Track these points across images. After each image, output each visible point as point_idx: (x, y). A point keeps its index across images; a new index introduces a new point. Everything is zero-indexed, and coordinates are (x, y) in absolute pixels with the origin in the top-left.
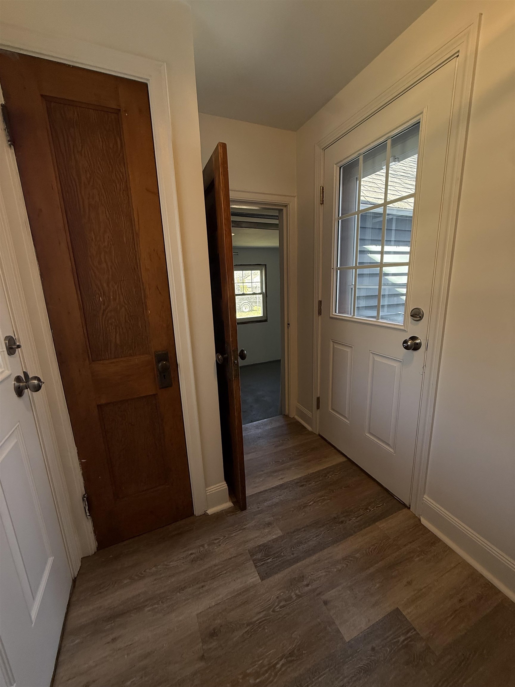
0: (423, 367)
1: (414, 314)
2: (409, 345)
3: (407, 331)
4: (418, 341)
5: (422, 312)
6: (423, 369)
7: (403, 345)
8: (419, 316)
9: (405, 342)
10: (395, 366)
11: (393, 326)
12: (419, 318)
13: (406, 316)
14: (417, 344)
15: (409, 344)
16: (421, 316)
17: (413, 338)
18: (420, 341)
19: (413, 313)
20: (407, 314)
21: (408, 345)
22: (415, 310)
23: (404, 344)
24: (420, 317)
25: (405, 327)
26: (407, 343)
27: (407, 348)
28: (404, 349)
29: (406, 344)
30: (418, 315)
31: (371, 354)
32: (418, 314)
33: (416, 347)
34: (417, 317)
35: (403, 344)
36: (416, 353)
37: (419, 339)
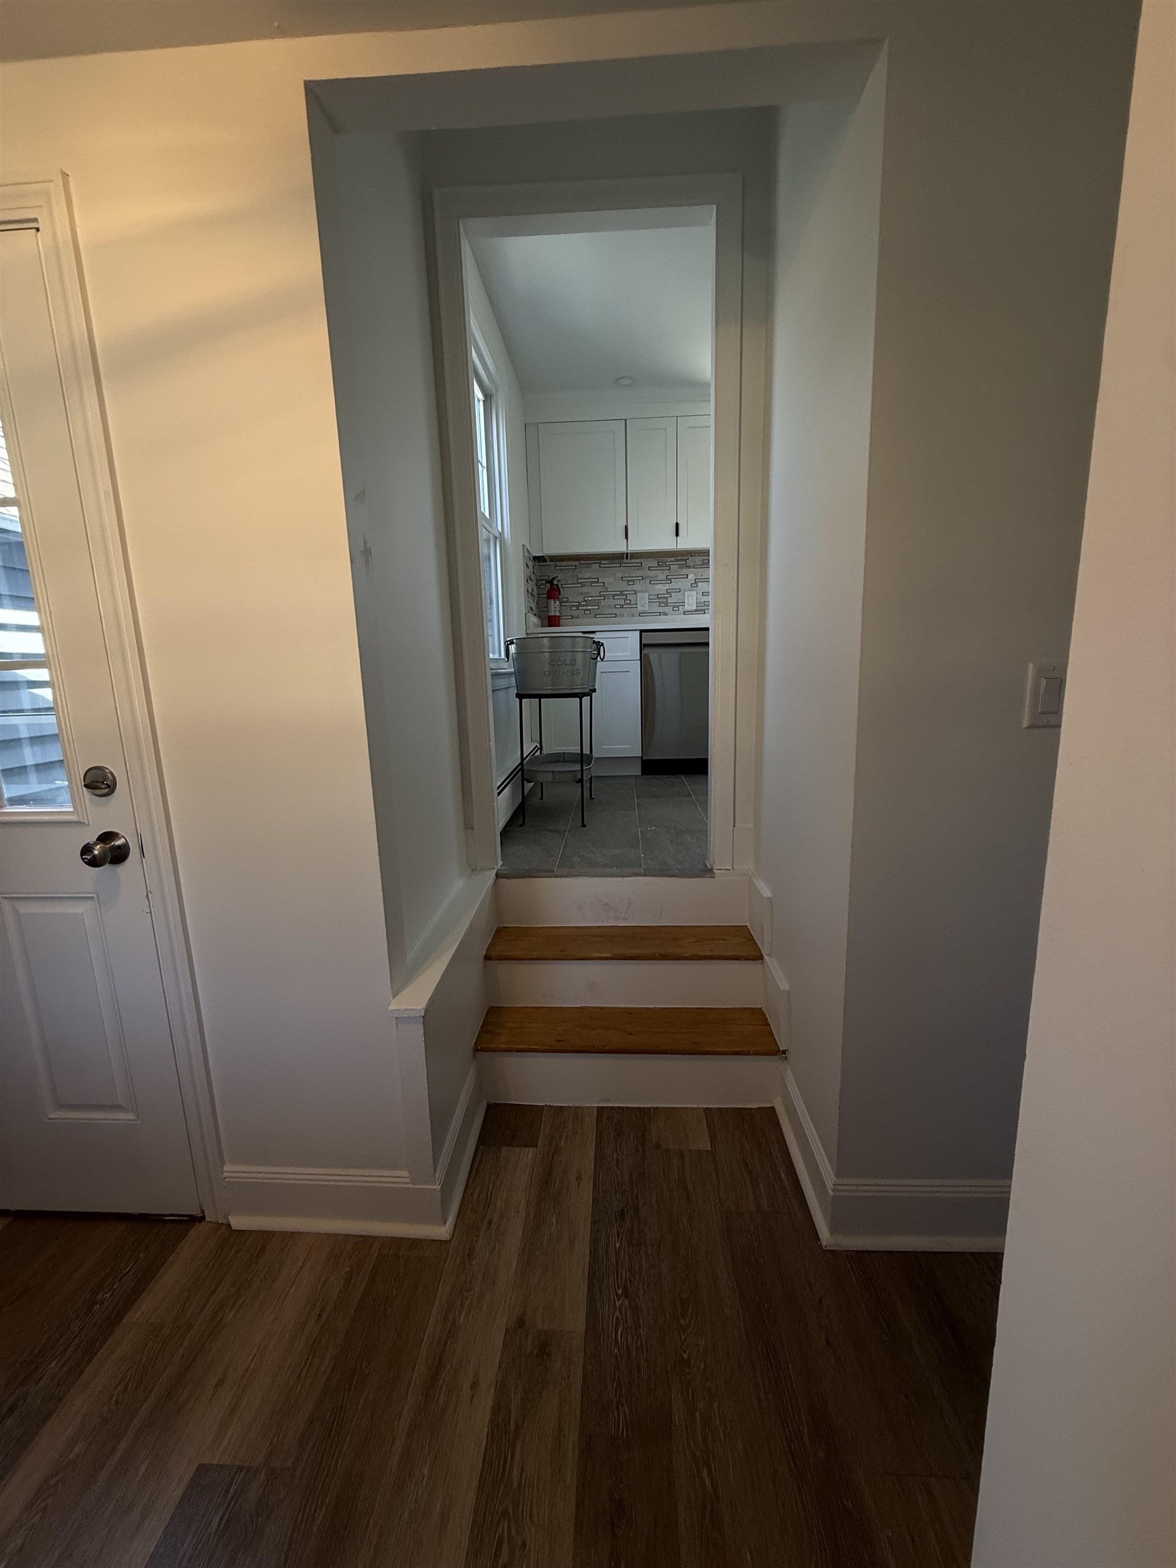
0: (147, 895)
1: (93, 782)
2: (96, 855)
3: (86, 822)
4: (121, 841)
5: (109, 775)
6: (148, 899)
7: (83, 859)
8: (106, 784)
9: (86, 850)
10: (80, 911)
11: (47, 818)
12: (104, 788)
13: (75, 787)
14: (119, 847)
15: (96, 852)
16: (109, 783)
17: (106, 837)
18: (123, 840)
19: (91, 780)
20: (74, 783)
21: (94, 856)
22: (90, 772)
23: (84, 857)
24: (109, 786)
25: (81, 815)
26: (92, 852)
27: (94, 863)
28: (88, 866)
29: (90, 855)
30: (103, 783)
31: (6, 902)
32: (101, 780)
33: (119, 856)
34: (101, 788)
35: (82, 856)
36: (122, 869)
37: (120, 838)
